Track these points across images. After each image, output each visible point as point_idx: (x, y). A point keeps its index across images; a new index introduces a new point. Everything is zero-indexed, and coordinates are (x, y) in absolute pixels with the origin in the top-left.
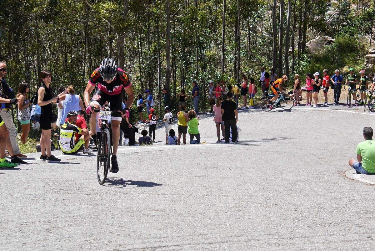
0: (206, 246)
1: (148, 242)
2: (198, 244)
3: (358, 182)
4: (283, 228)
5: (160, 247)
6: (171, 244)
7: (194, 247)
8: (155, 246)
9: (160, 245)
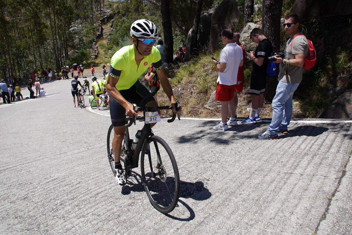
0: (27, 165)
1: (2, 167)
2: (24, 164)
3: (90, 112)
4: (57, 148)
5: (7, 169)
6: (12, 166)
7: (21, 166)
8: (5, 168)
9: (8, 168)
